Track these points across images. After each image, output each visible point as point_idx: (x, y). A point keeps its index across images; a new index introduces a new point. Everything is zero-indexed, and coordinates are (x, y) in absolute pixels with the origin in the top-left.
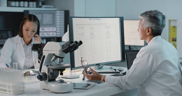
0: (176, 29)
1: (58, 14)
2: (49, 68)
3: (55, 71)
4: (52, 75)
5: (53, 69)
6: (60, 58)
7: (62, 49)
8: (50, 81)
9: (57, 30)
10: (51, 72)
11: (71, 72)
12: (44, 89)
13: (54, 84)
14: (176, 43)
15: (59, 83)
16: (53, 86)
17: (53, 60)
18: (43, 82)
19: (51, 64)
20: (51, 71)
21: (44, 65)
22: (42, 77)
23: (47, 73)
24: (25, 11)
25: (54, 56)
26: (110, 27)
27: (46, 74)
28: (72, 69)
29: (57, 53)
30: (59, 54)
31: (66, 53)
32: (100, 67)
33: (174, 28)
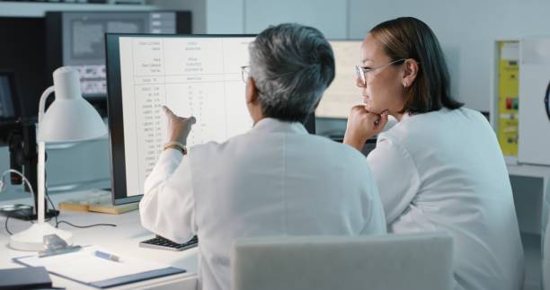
0: (517, 69)
1: (156, 24)
24: (49, 14)
33: (512, 67)
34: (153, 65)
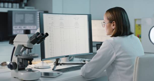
0: (141, 27)
2: (19, 58)
3: (24, 60)
4: (21, 65)
5: (22, 59)
6: (28, 48)
7: (29, 40)
8: (20, 70)
9: (37, 28)
10: (20, 61)
11: (43, 63)
12: (15, 77)
13: (22, 72)
15: (27, 72)
16: (22, 74)
17: (22, 51)
18: (13, 71)
19: (20, 55)
20: (21, 61)
21: (15, 55)
22: (12, 66)
23: (17, 62)
24: (9, 11)
25: (23, 47)
27: (15, 63)
28: (43, 60)
29: (26, 45)
30: (28, 45)
31: (34, 44)
32: (71, 59)
33: (139, 26)
34: (52, 24)
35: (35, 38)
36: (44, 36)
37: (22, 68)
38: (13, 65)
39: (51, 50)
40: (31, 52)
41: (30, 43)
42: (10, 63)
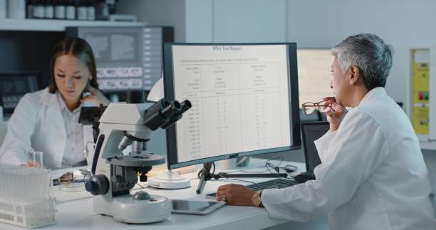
0: (428, 70)
1: (148, 36)
2: (114, 164)
3: (128, 171)
4: (120, 182)
5: (123, 168)
6: (139, 140)
7: (142, 120)
8: (116, 194)
9: (144, 73)
10: (117, 174)
11: (170, 174)
12: (102, 215)
13: (123, 202)
14: (427, 105)
15: (136, 201)
16: (122, 206)
17: (122, 146)
19: (117, 156)
20: (119, 172)
21: (103, 157)
22: (97, 187)
23: (109, 176)
24: (68, 29)
25: (125, 137)
26: (264, 66)
27: (105, 178)
28: (172, 166)
29: (133, 131)
30: (137, 133)
31: (154, 128)
32: (241, 161)
33: (424, 68)
35: (157, 114)
36: (180, 110)
37: (122, 191)
38: (99, 183)
39: (193, 141)
40: (144, 149)
41: (145, 127)
42: (91, 178)
